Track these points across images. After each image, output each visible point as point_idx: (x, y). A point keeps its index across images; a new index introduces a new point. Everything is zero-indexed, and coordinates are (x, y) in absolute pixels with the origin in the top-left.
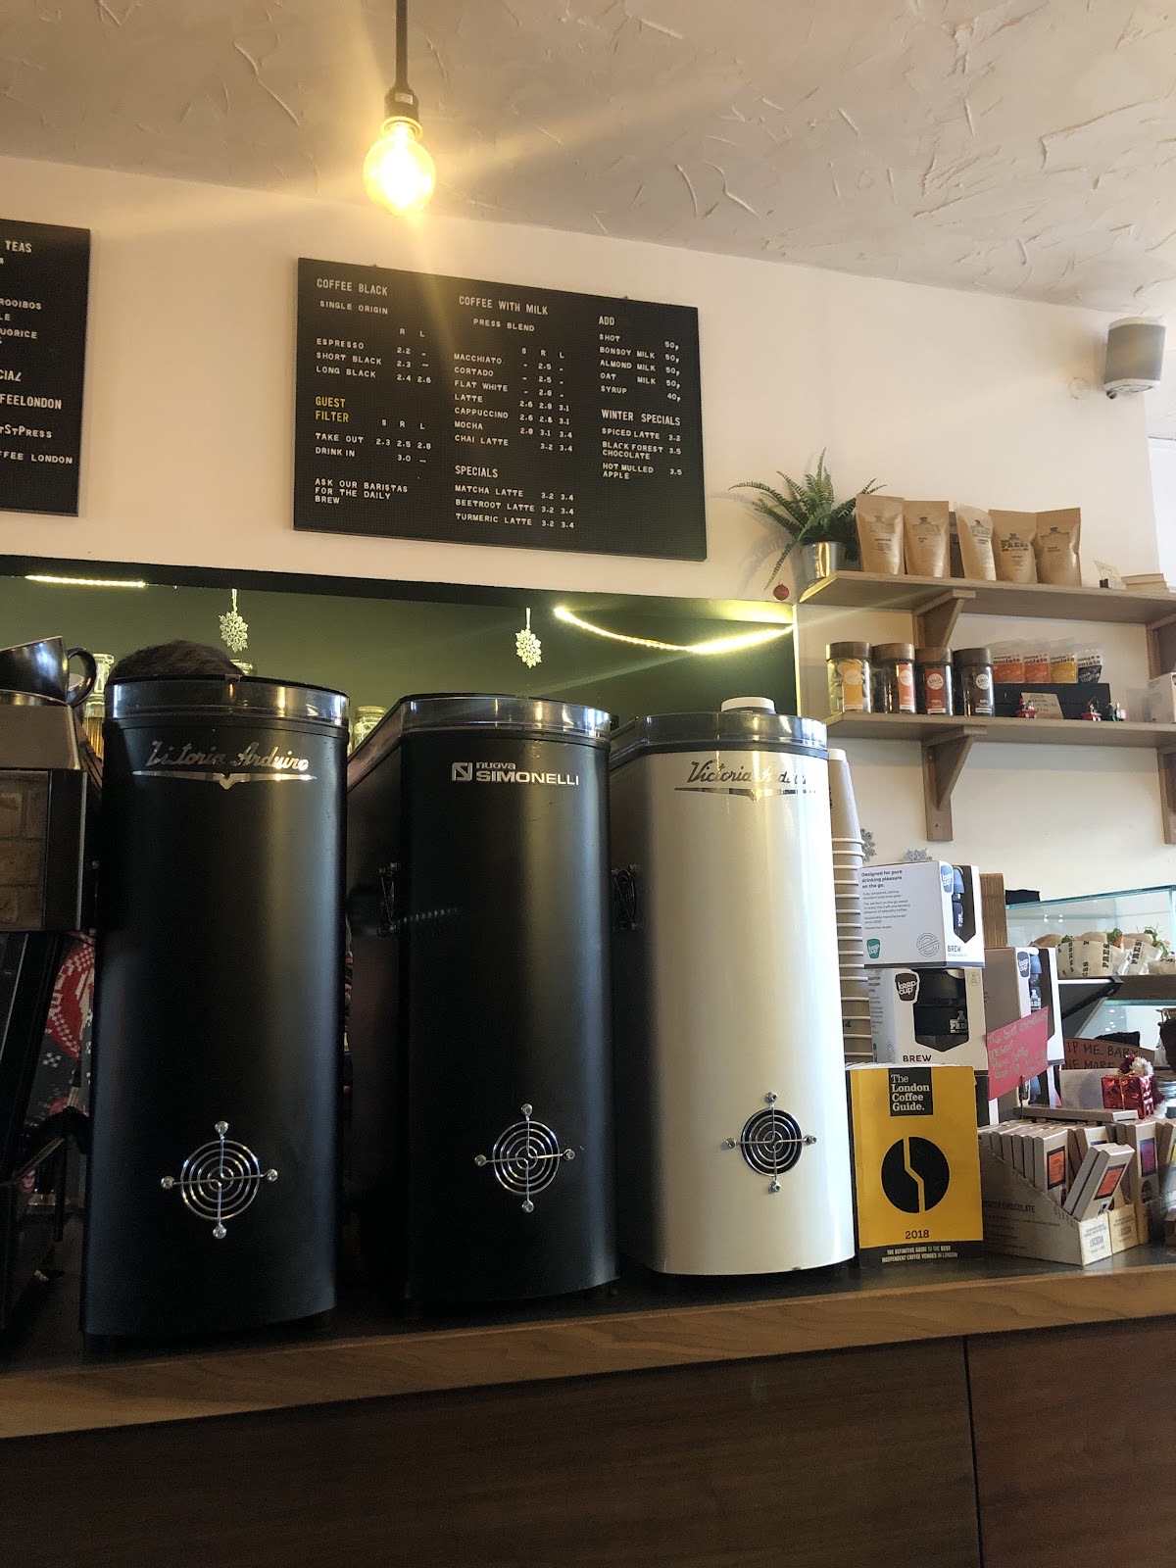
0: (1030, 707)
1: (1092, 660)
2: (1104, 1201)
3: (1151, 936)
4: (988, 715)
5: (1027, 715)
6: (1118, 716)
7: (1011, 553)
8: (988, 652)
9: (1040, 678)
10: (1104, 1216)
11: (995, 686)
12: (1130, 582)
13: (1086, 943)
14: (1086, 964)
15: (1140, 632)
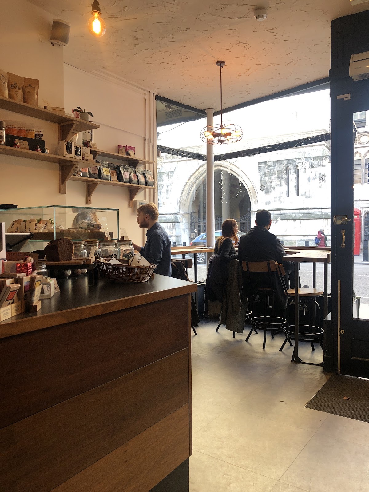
0: (18, 144)
1: (40, 132)
2: (9, 302)
3: (50, 221)
4: (3, 145)
5: (17, 147)
6: (47, 151)
7: (14, 89)
8: (4, 123)
9: (22, 135)
10: (10, 306)
11: (6, 135)
12: (54, 109)
13: (30, 222)
14: (30, 229)
15: (57, 126)
